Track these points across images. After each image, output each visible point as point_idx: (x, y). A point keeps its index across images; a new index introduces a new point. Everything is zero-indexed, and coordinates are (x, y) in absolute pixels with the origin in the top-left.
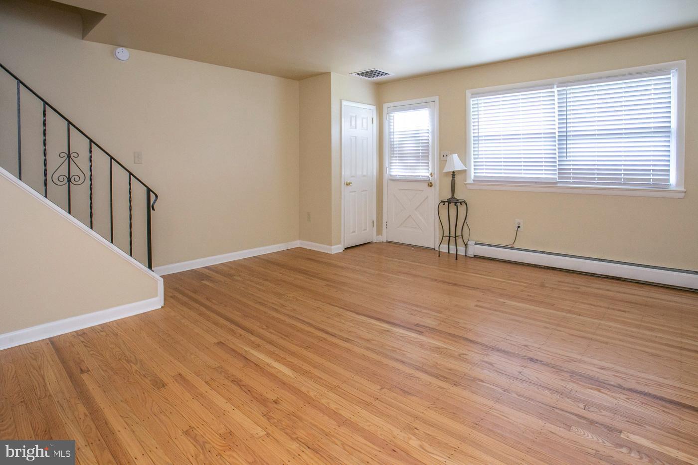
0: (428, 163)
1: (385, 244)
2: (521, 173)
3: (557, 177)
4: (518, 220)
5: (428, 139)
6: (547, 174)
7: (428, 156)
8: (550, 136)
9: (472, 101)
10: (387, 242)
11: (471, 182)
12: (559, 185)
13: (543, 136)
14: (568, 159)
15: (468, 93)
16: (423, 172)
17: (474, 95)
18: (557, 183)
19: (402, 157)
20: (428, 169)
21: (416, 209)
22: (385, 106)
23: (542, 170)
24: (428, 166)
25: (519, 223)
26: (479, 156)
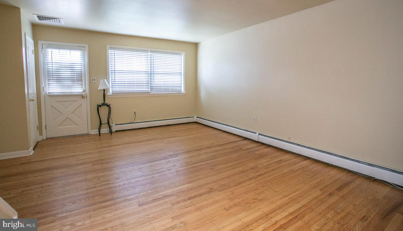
0: (82, 84)
1: (46, 140)
2: (135, 89)
3: (150, 90)
4: (134, 110)
5: (82, 70)
6: (145, 89)
7: (82, 80)
8: (147, 73)
9: (110, 52)
10: (47, 139)
11: (110, 94)
12: (151, 93)
13: (144, 72)
14: (154, 82)
15: (108, 47)
16: (78, 89)
17: (111, 48)
18: (150, 92)
19: (59, 79)
20: (82, 88)
21: (71, 113)
22: (40, 42)
23: (144, 87)
24: (82, 86)
25: (135, 111)
26: (116, 81)
